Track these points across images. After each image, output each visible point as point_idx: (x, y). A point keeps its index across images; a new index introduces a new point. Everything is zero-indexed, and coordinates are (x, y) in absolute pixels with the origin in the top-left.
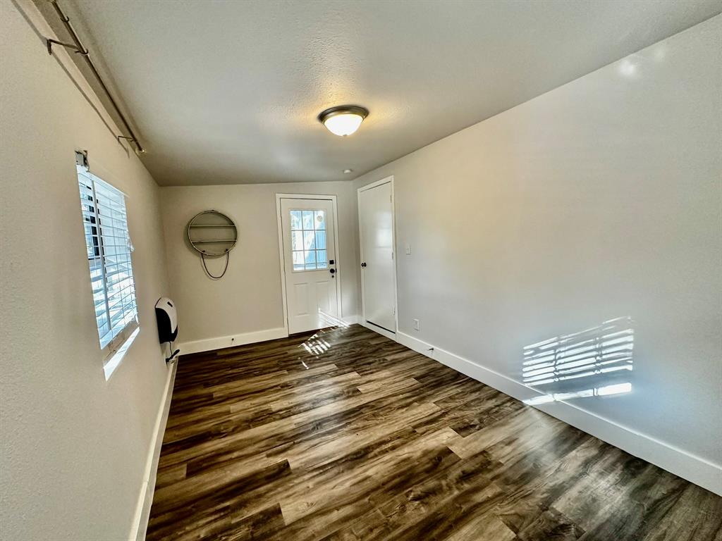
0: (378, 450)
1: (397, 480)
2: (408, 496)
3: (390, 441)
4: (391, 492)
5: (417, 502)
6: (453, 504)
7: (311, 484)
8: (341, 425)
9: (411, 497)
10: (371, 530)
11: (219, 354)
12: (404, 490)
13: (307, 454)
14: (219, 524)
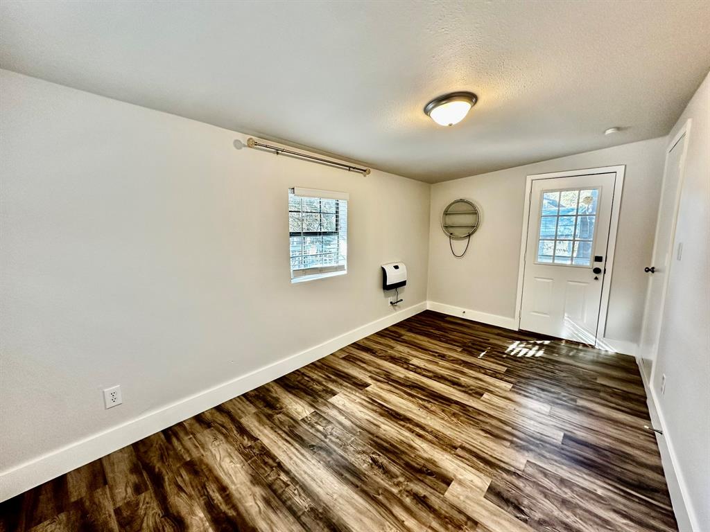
0: (411, 426)
1: (385, 444)
2: (373, 454)
3: (428, 432)
4: (372, 443)
5: (371, 461)
6: (379, 488)
7: (358, 400)
8: (424, 398)
9: (374, 456)
10: (338, 438)
11: (448, 319)
12: (378, 450)
13: (381, 391)
14: (321, 379)
